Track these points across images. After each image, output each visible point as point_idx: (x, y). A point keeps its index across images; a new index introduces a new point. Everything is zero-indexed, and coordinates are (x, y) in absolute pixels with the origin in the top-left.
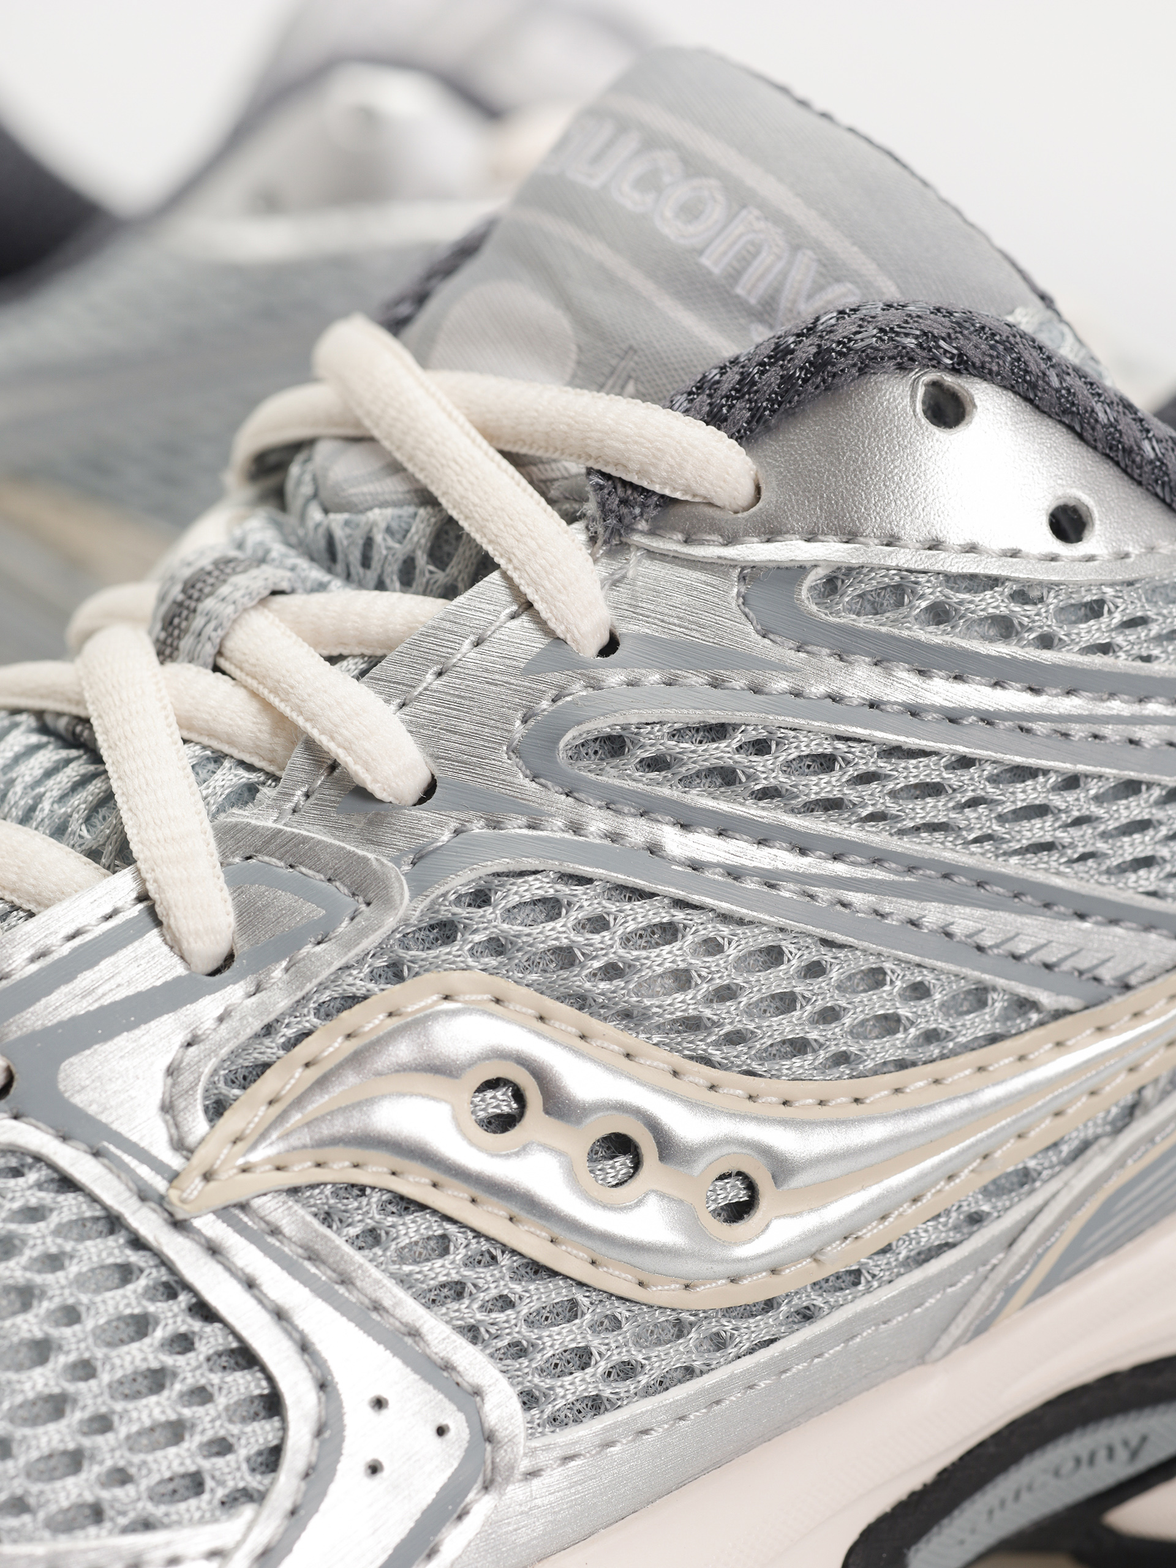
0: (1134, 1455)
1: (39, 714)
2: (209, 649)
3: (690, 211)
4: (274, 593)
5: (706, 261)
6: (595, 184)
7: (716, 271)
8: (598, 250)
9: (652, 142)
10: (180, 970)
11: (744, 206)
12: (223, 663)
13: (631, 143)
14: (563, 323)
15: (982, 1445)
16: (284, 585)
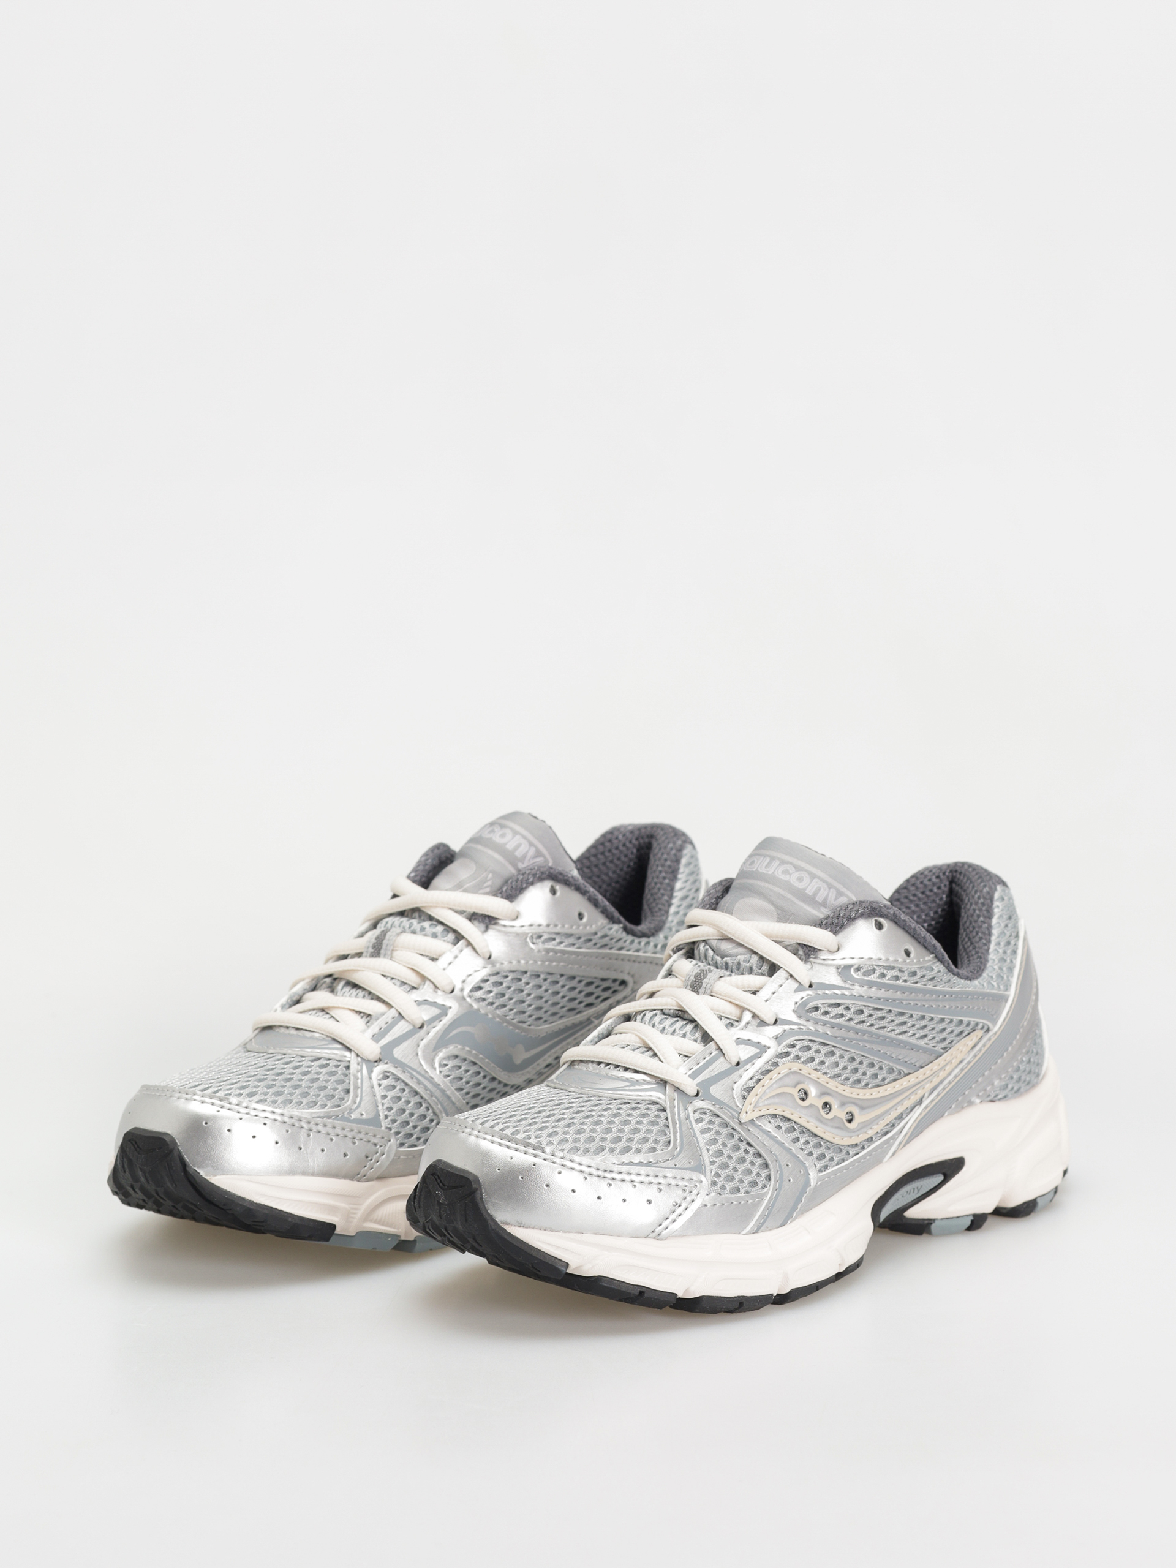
0: (918, 1191)
1: (662, 1010)
2: (709, 991)
3: (800, 879)
4: (721, 977)
5: (807, 892)
6: (770, 873)
7: (810, 894)
8: (777, 889)
9: (783, 862)
10: (730, 1066)
11: (814, 878)
12: (712, 994)
13: (777, 863)
14: (771, 907)
15: (892, 1185)
16: (722, 975)
